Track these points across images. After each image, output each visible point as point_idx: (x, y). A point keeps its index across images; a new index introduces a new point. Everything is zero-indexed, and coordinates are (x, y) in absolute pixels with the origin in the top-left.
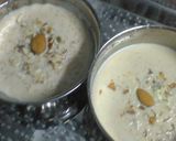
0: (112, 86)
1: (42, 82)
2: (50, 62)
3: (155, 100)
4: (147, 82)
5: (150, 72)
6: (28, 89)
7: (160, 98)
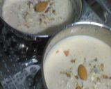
0: (67, 53)
1: (28, 27)
2: (41, 20)
3: (89, 78)
4: (90, 65)
5: (96, 60)
6: (18, 25)
7: (93, 79)
